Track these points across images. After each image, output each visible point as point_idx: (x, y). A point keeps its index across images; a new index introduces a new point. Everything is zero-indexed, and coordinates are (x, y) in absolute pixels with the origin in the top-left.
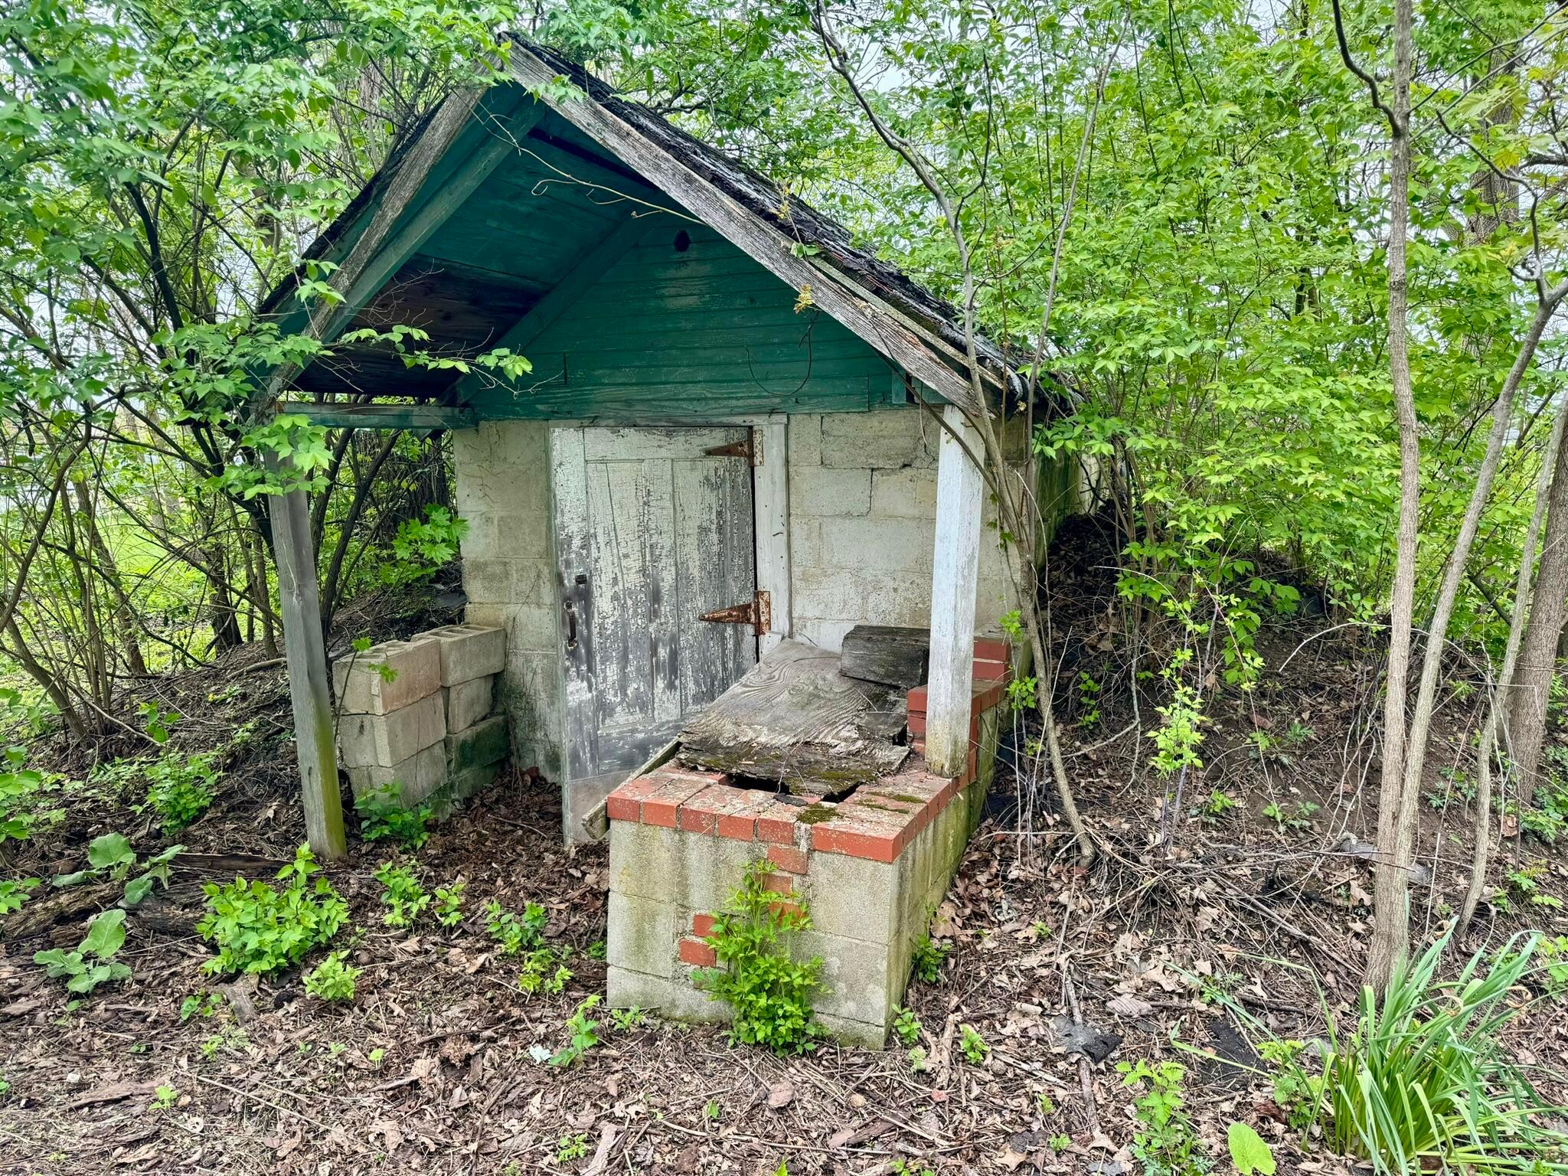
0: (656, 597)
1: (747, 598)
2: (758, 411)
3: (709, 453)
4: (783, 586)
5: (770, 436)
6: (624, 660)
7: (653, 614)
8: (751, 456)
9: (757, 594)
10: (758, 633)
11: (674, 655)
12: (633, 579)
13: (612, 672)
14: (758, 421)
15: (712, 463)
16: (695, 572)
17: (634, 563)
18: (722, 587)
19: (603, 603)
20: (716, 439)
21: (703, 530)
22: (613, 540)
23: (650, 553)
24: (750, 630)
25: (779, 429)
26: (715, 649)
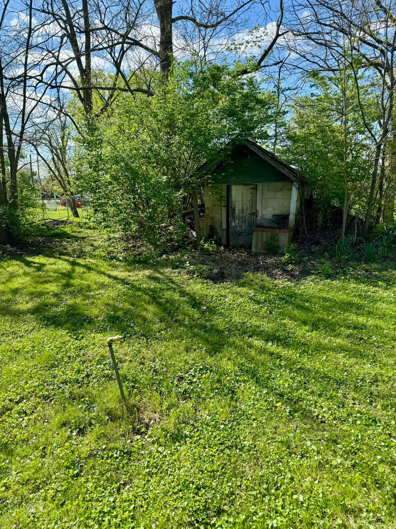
0: (243, 210)
1: (255, 211)
2: (258, 182)
3: (251, 189)
4: (261, 209)
5: (260, 186)
6: (239, 220)
7: (243, 213)
8: (256, 189)
9: (256, 211)
10: (256, 217)
11: (245, 219)
12: (240, 208)
13: (237, 221)
14: (258, 184)
15: (251, 190)
16: (248, 207)
17: (240, 205)
18: (252, 209)
19: (237, 211)
20: (252, 186)
21: (250, 201)
22: (238, 202)
23: (243, 203)
24: (255, 216)
25: (261, 185)
26: (250, 219)
